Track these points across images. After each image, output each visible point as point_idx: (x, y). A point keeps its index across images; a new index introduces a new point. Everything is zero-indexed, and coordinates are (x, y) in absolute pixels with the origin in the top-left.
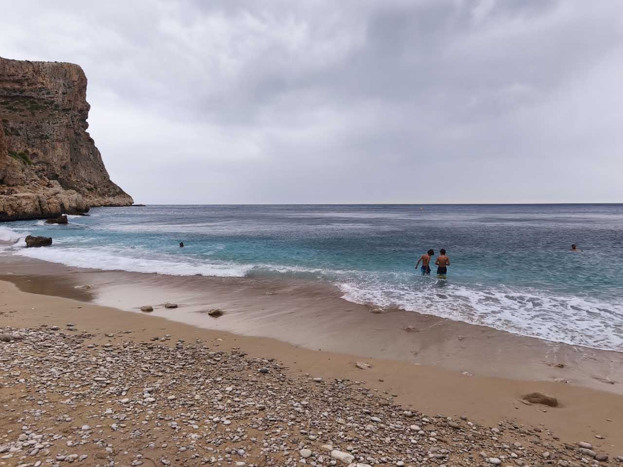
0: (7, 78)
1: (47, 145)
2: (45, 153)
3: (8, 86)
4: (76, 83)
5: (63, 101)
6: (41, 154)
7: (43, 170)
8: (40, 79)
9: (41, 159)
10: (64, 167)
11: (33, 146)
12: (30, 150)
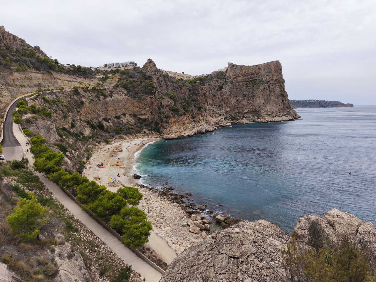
0: (249, 74)
1: (254, 99)
2: (253, 102)
3: (250, 77)
4: (273, 70)
5: (266, 79)
6: (252, 103)
7: (253, 108)
8: (260, 72)
9: (252, 105)
10: (259, 107)
11: (250, 100)
12: (249, 101)
